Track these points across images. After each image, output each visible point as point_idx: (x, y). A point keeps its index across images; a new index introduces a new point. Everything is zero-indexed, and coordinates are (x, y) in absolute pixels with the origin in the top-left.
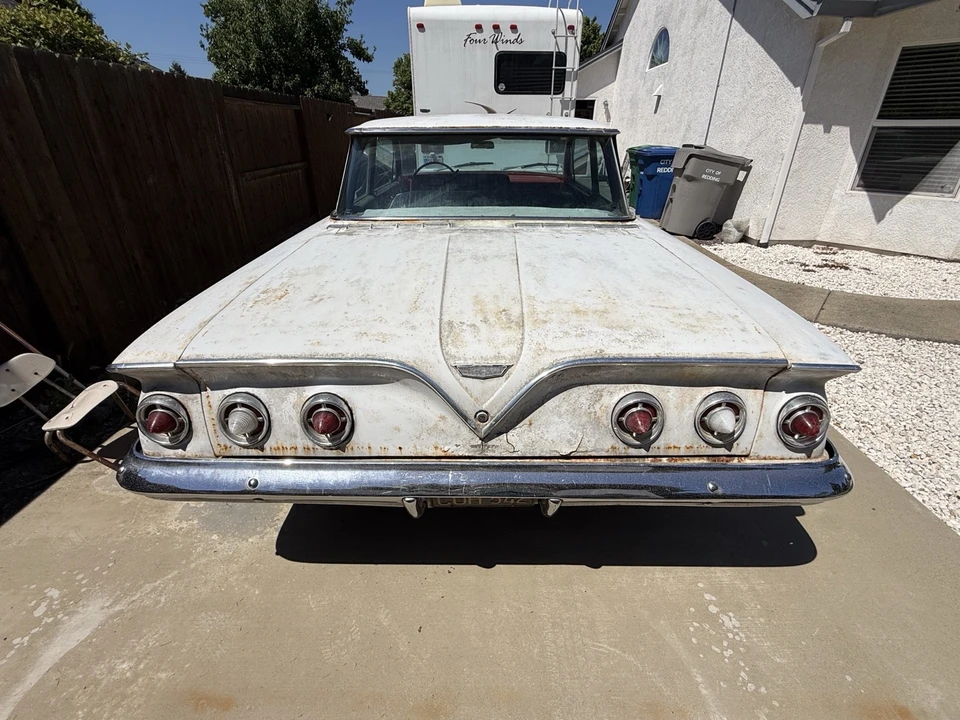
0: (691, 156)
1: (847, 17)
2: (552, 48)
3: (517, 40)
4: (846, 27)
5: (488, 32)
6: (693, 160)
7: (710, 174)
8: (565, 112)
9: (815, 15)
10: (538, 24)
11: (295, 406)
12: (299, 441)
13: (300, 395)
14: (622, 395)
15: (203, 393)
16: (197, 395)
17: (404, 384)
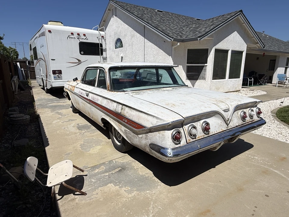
0: (148, 74)
1: (178, 42)
2: (98, 42)
3: (86, 39)
4: (179, 44)
5: (76, 36)
6: (149, 74)
7: (154, 78)
8: (104, 61)
9: (172, 41)
10: (92, 35)
11: (200, 126)
12: (202, 134)
13: (200, 123)
14: (241, 112)
15: (183, 127)
16: (182, 128)
17: (215, 116)
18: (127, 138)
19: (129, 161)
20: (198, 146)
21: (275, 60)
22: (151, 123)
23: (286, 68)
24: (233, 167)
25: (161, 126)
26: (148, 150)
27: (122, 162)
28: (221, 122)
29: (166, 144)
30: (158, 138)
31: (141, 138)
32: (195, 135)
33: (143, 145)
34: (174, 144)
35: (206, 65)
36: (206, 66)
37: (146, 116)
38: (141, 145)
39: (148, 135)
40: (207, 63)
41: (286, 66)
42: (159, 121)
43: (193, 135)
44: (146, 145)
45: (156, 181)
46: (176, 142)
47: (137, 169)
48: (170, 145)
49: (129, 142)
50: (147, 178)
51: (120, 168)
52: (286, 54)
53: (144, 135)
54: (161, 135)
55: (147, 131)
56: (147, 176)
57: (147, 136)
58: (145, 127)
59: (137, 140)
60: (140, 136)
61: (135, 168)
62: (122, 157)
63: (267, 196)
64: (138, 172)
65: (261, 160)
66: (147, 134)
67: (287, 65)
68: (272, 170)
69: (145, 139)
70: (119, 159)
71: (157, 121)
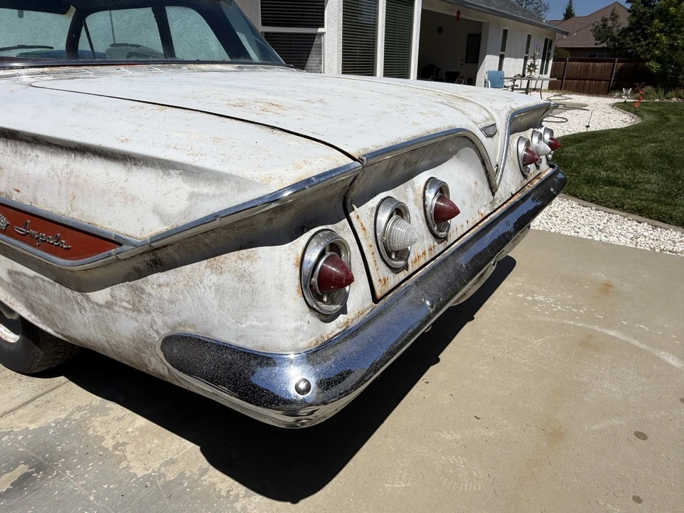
11: (416, 201)
12: (426, 242)
13: (413, 189)
14: (516, 141)
15: (352, 214)
16: (345, 220)
17: (458, 157)
18: (34, 312)
19: (72, 413)
20: (424, 304)
21: (480, 35)
22: (157, 212)
23: (502, 57)
24: (494, 346)
25: (228, 221)
26: (158, 365)
27: (32, 427)
28: (476, 183)
29: (267, 328)
30: (210, 298)
31: (109, 305)
32: (403, 254)
33: (126, 341)
34: (314, 320)
35: (320, 30)
36: (322, 34)
37: (114, 172)
38: (113, 342)
39: (148, 289)
40: (322, 26)
41: (502, 51)
42: (204, 188)
43: (397, 253)
44: (142, 342)
45: (223, 493)
46: (323, 306)
47: (116, 447)
48: (298, 329)
49: (49, 330)
50: (171, 491)
51: (22, 469)
52: (502, 18)
53: (121, 291)
54: (227, 280)
55: (134, 263)
56: (171, 477)
57: (143, 291)
58: (117, 242)
59: (88, 316)
60: (101, 296)
61: (109, 443)
62: (36, 402)
63: (640, 435)
64: (124, 464)
65: (555, 303)
66: (139, 282)
67: (503, 49)
68: (599, 330)
69: (130, 313)
70: (20, 412)
71: (192, 196)
